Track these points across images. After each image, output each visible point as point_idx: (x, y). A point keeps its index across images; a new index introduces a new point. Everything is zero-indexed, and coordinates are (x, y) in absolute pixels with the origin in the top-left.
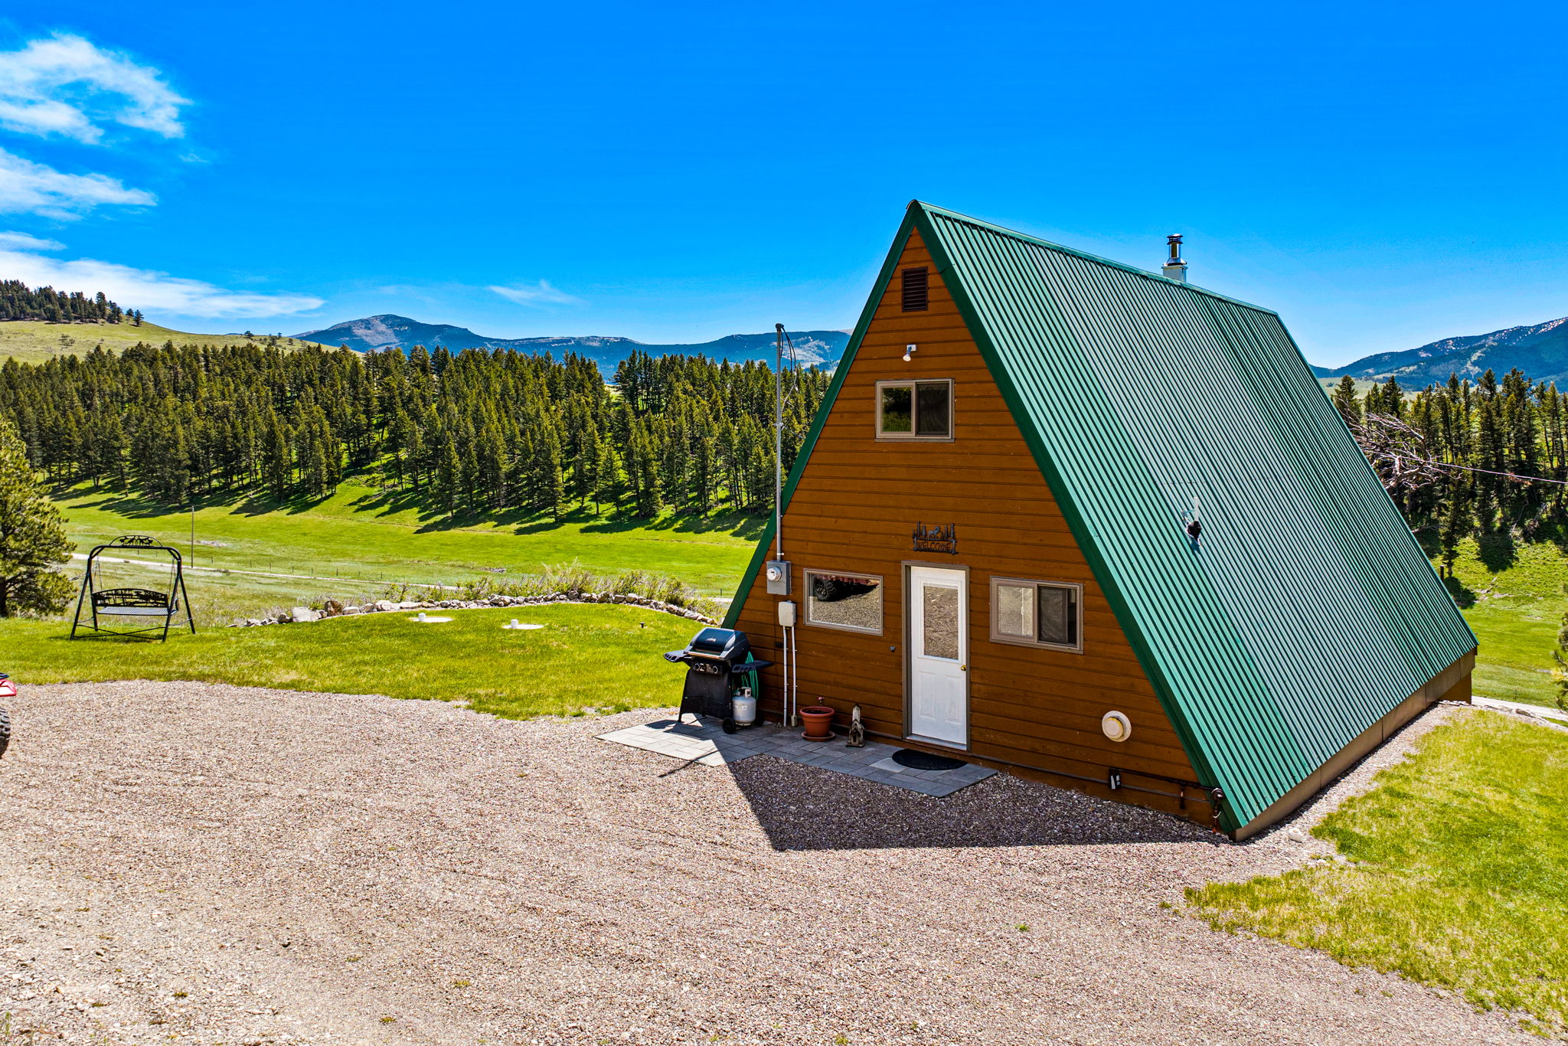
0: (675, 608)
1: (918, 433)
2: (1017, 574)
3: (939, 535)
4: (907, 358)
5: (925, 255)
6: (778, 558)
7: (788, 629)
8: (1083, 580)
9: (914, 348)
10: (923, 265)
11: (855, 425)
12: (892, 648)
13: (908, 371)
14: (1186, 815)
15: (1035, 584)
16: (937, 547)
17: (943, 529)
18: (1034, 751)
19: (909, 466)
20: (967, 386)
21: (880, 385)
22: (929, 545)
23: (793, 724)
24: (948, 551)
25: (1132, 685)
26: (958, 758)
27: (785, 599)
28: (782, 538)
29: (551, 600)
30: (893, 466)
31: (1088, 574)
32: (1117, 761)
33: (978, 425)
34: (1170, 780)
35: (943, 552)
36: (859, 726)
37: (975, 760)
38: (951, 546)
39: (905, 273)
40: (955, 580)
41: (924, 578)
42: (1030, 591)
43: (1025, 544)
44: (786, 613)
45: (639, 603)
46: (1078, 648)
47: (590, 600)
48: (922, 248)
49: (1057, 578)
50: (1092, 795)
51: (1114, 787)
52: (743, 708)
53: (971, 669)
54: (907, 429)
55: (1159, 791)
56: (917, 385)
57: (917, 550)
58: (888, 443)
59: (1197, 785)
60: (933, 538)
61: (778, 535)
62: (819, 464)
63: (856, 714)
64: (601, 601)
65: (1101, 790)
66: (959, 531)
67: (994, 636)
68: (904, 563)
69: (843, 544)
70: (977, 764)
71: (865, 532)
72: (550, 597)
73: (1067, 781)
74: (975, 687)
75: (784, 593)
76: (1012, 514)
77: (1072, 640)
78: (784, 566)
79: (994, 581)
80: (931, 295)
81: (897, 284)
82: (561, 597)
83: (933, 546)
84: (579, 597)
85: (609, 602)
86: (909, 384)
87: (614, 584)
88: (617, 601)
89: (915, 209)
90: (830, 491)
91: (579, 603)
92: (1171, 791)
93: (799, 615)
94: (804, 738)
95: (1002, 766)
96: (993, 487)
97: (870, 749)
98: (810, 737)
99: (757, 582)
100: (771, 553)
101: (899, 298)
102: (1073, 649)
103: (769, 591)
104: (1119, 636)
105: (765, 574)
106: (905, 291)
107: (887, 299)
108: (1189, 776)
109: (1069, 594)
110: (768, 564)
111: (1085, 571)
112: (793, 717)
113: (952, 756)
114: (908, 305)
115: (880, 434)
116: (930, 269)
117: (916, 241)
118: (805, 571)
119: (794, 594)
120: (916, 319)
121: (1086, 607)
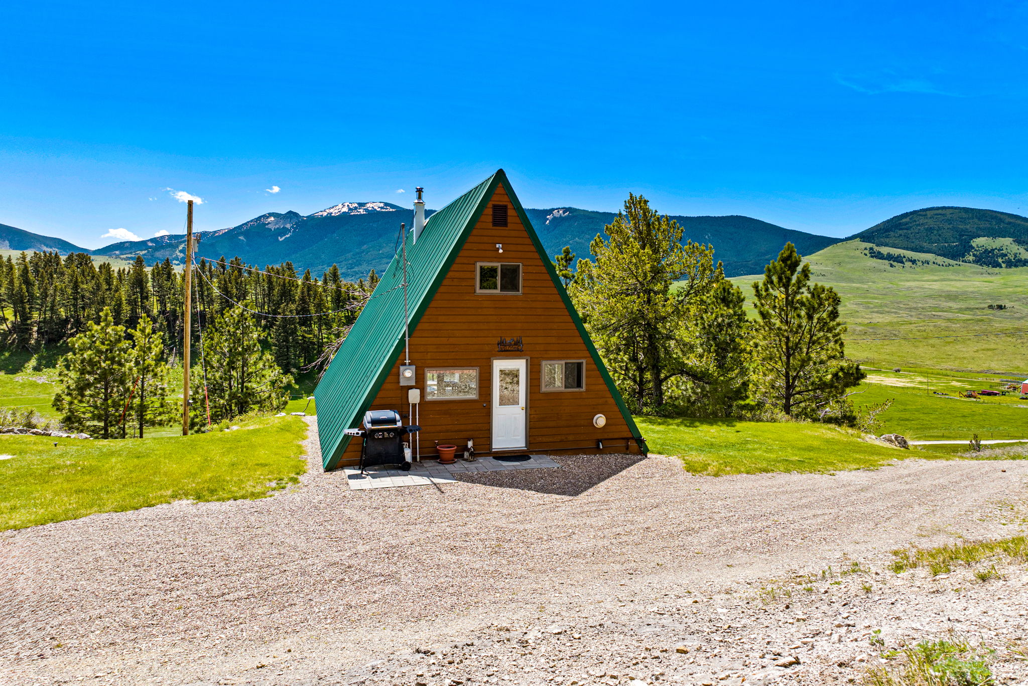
1: (501, 290)
2: (555, 358)
3: (513, 343)
4: (501, 251)
5: (506, 198)
6: (408, 364)
7: (414, 405)
8: (586, 357)
9: (501, 246)
10: (505, 203)
11: (462, 286)
12: (484, 405)
13: (499, 258)
14: (630, 452)
15: (563, 362)
16: (512, 349)
17: (515, 339)
18: (562, 441)
19: (496, 308)
20: (530, 267)
21: (479, 265)
22: (507, 348)
23: (418, 460)
24: (518, 350)
25: (606, 401)
26: (521, 454)
27: (411, 387)
28: (410, 352)
30: (485, 308)
31: (589, 355)
32: (601, 436)
33: (535, 287)
34: (623, 439)
35: (514, 351)
36: (473, 450)
37: (532, 452)
38: (520, 348)
39: (495, 206)
40: (519, 365)
41: (499, 365)
42: (561, 365)
43: (558, 344)
44: (414, 396)
46: (584, 389)
48: (504, 194)
49: (574, 358)
50: (589, 454)
51: (601, 448)
52: (408, 455)
53: (529, 408)
54: (495, 288)
55: (618, 445)
56: (502, 266)
57: (499, 351)
58: (481, 296)
59: (633, 438)
60: (510, 345)
61: (407, 350)
63: (470, 444)
65: (596, 450)
66: (524, 340)
67: (542, 390)
68: (491, 359)
70: (531, 455)
71: (468, 344)
73: (576, 451)
74: (531, 416)
75: (414, 384)
76: (552, 330)
77: (579, 385)
78: (413, 368)
79: (543, 363)
80: (509, 220)
81: (489, 211)
83: (509, 349)
86: (497, 265)
89: (501, 174)
92: (622, 444)
93: (423, 395)
95: (546, 452)
96: (543, 317)
97: (480, 460)
99: (391, 379)
100: (399, 362)
101: (490, 219)
102: (581, 390)
103: (401, 384)
104: (601, 381)
105: (398, 375)
106: (494, 216)
107: (483, 218)
108: (630, 435)
109: (579, 365)
110: (402, 368)
111: (587, 354)
112: (418, 456)
113: (519, 454)
114: (496, 223)
115: (478, 291)
116: (510, 206)
117: (500, 190)
118: (426, 370)
119: (420, 383)
120: (500, 231)
121: (587, 370)
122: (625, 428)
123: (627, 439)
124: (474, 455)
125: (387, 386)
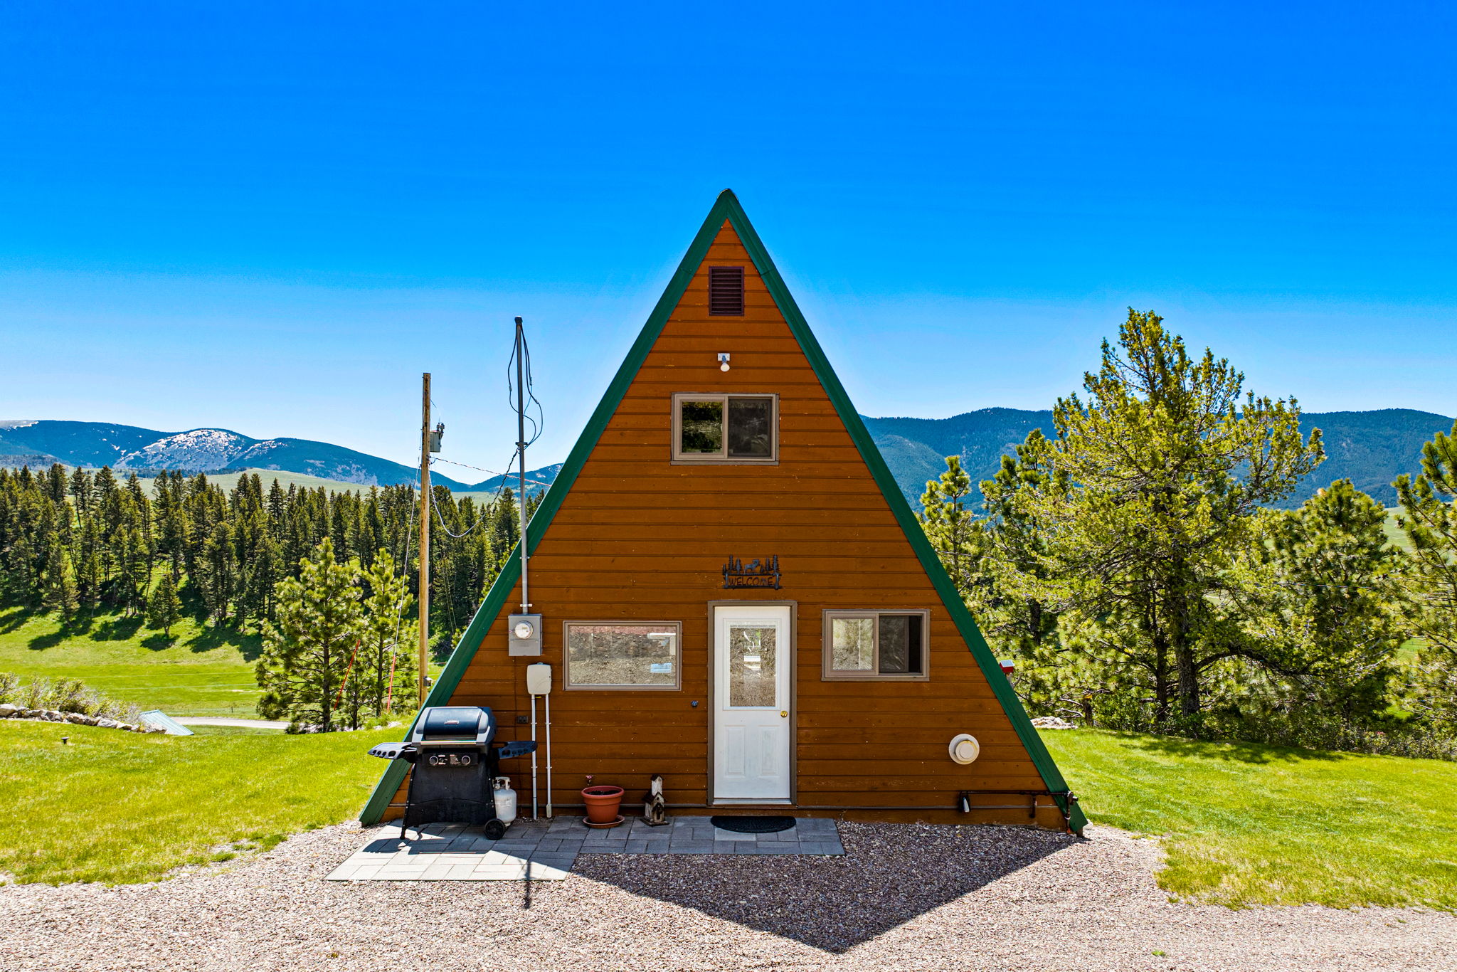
1: (730, 454)
2: (855, 605)
3: (758, 569)
4: (724, 368)
5: (739, 253)
6: (526, 611)
7: (540, 699)
8: (929, 605)
9: (727, 357)
10: (737, 264)
11: (642, 445)
12: (694, 704)
13: (721, 383)
14: (1034, 822)
15: (876, 614)
16: (756, 582)
17: (763, 561)
18: (872, 791)
19: (719, 493)
20: (795, 403)
21: (679, 399)
22: (745, 580)
23: (549, 814)
24: (770, 586)
25: (980, 706)
26: (783, 814)
27: (534, 661)
28: (528, 585)
30: (694, 492)
31: (936, 598)
32: (965, 786)
33: (807, 446)
34: (1021, 792)
35: (763, 587)
36: (662, 800)
37: (802, 812)
38: (773, 580)
39: (713, 271)
40: (777, 618)
41: (727, 618)
42: (869, 623)
43: (864, 572)
44: (539, 679)
46: (925, 675)
48: (736, 244)
49: (901, 605)
50: (941, 823)
51: (967, 811)
52: (505, 804)
53: (798, 712)
54: (717, 449)
55: (1010, 806)
56: (731, 400)
57: (728, 587)
58: (686, 466)
59: (1046, 792)
60: (751, 574)
61: (525, 583)
62: (587, 491)
63: (656, 786)
65: (955, 816)
66: (784, 564)
67: (827, 675)
68: (709, 604)
69: (623, 587)
70: (805, 817)
71: (656, 570)
73: (910, 814)
74: (803, 735)
75: (537, 653)
76: (848, 541)
77: (915, 666)
78: (536, 619)
79: (827, 615)
80: (748, 299)
81: (703, 282)
83: (750, 582)
86: (722, 399)
89: (727, 200)
90: (604, 523)
92: (1021, 803)
93: (556, 680)
94: (588, 826)
95: (835, 814)
96: (826, 512)
97: (679, 824)
98: (596, 824)
99: (490, 642)
100: (511, 606)
101: (705, 299)
102: (919, 677)
103: (511, 654)
104: (968, 658)
105: (505, 632)
106: (714, 292)
107: (688, 299)
108: (1039, 786)
109: (915, 624)
111: (932, 596)
112: (549, 807)
113: (774, 814)
114: (715, 308)
115: (678, 455)
116: (748, 270)
117: (725, 236)
118: (565, 624)
119: (552, 653)
120: (728, 324)
121: (932, 634)
122: (1028, 768)
123: (1032, 794)
124: (668, 811)
125: (483, 656)
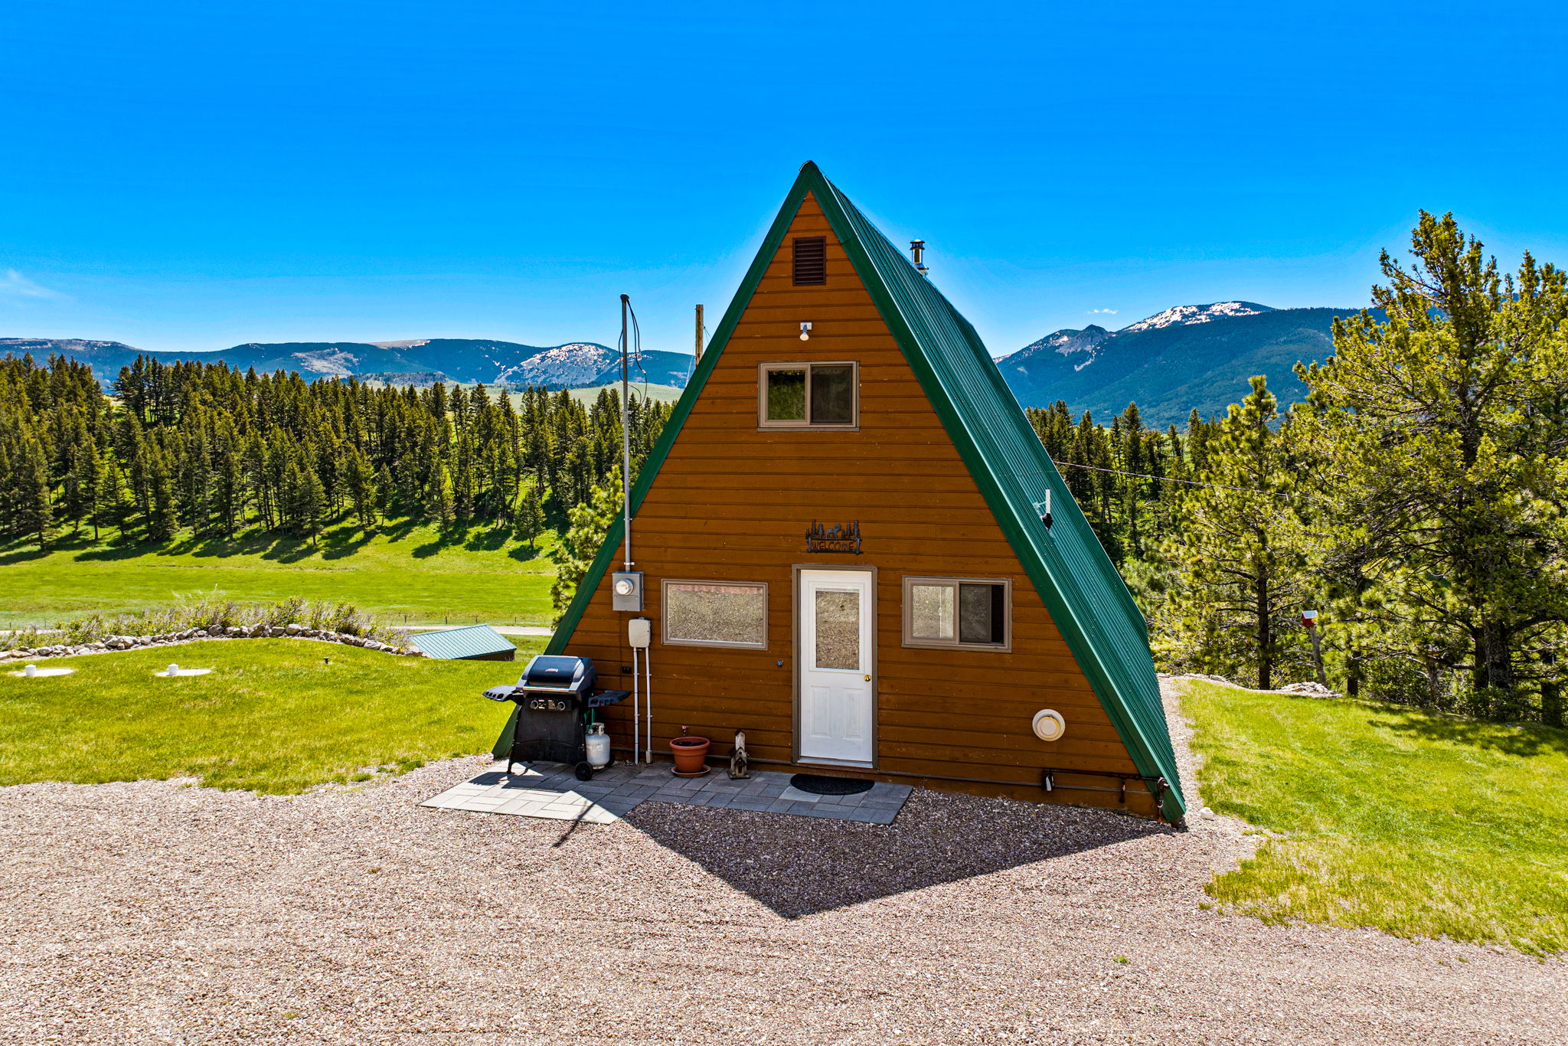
0: (351, 637)
1: (812, 421)
2: (934, 573)
3: (840, 534)
4: (804, 337)
5: (822, 222)
6: (628, 569)
7: (641, 651)
8: (1012, 574)
9: (809, 326)
10: (819, 234)
11: (732, 413)
12: (779, 663)
13: (804, 352)
14: (1126, 808)
15: (957, 582)
16: (837, 547)
17: (844, 526)
18: (954, 761)
19: (802, 458)
20: (875, 370)
21: (764, 368)
22: (827, 545)
23: (648, 760)
24: (851, 551)
25: (1066, 681)
26: (862, 777)
27: (636, 616)
28: (631, 546)
29: (187, 637)
30: (780, 458)
31: (1018, 568)
32: (1049, 762)
33: (887, 412)
34: (1110, 775)
35: (844, 552)
36: (744, 755)
37: (883, 777)
38: (855, 545)
39: (797, 242)
40: (860, 582)
41: (813, 582)
42: (950, 591)
43: (944, 539)
44: (639, 632)
45: (304, 634)
46: (1007, 646)
47: (240, 634)
48: (818, 215)
49: (982, 574)
50: (1021, 799)
51: (1049, 788)
52: (597, 748)
53: (881, 677)
54: (800, 415)
55: (1097, 788)
56: (813, 368)
57: (812, 551)
58: (774, 433)
59: (1137, 777)
60: (833, 538)
61: (627, 542)
62: (682, 458)
63: (740, 741)
64: (254, 635)
65: (1038, 793)
66: (865, 530)
67: (907, 641)
68: (794, 567)
69: (715, 549)
70: (885, 781)
71: (745, 534)
72: (185, 634)
73: (991, 788)
74: (884, 698)
75: (635, 607)
76: (929, 507)
77: (997, 636)
78: (636, 577)
79: (907, 581)
80: (830, 268)
81: (787, 254)
82: (200, 633)
83: (832, 546)
84: (224, 632)
85: (264, 636)
86: (805, 366)
87: (267, 613)
88: (276, 634)
89: (810, 172)
90: (697, 488)
91: (225, 639)
92: (1112, 785)
93: (655, 633)
94: (676, 775)
95: (916, 781)
96: (906, 479)
97: (759, 780)
98: (681, 773)
99: (599, 596)
100: (615, 564)
101: (789, 269)
102: (1000, 648)
103: (615, 609)
104: (1052, 631)
105: (610, 588)
106: (797, 263)
107: (774, 270)
108: (1130, 769)
109: (997, 591)
110: (615, 576)
111: (1015, 565)
112: (648, 753)
113: (855, 777)
114: (799, 278)
115: (764, 423)
116: (830, 239)
117: (810, 207)
118: (664, 582)
119: (651, 608)
120: (811, 294)
121: (1015, 604)
122: (1116, 749)
123: (1123, 777)
125: (592, 609)
